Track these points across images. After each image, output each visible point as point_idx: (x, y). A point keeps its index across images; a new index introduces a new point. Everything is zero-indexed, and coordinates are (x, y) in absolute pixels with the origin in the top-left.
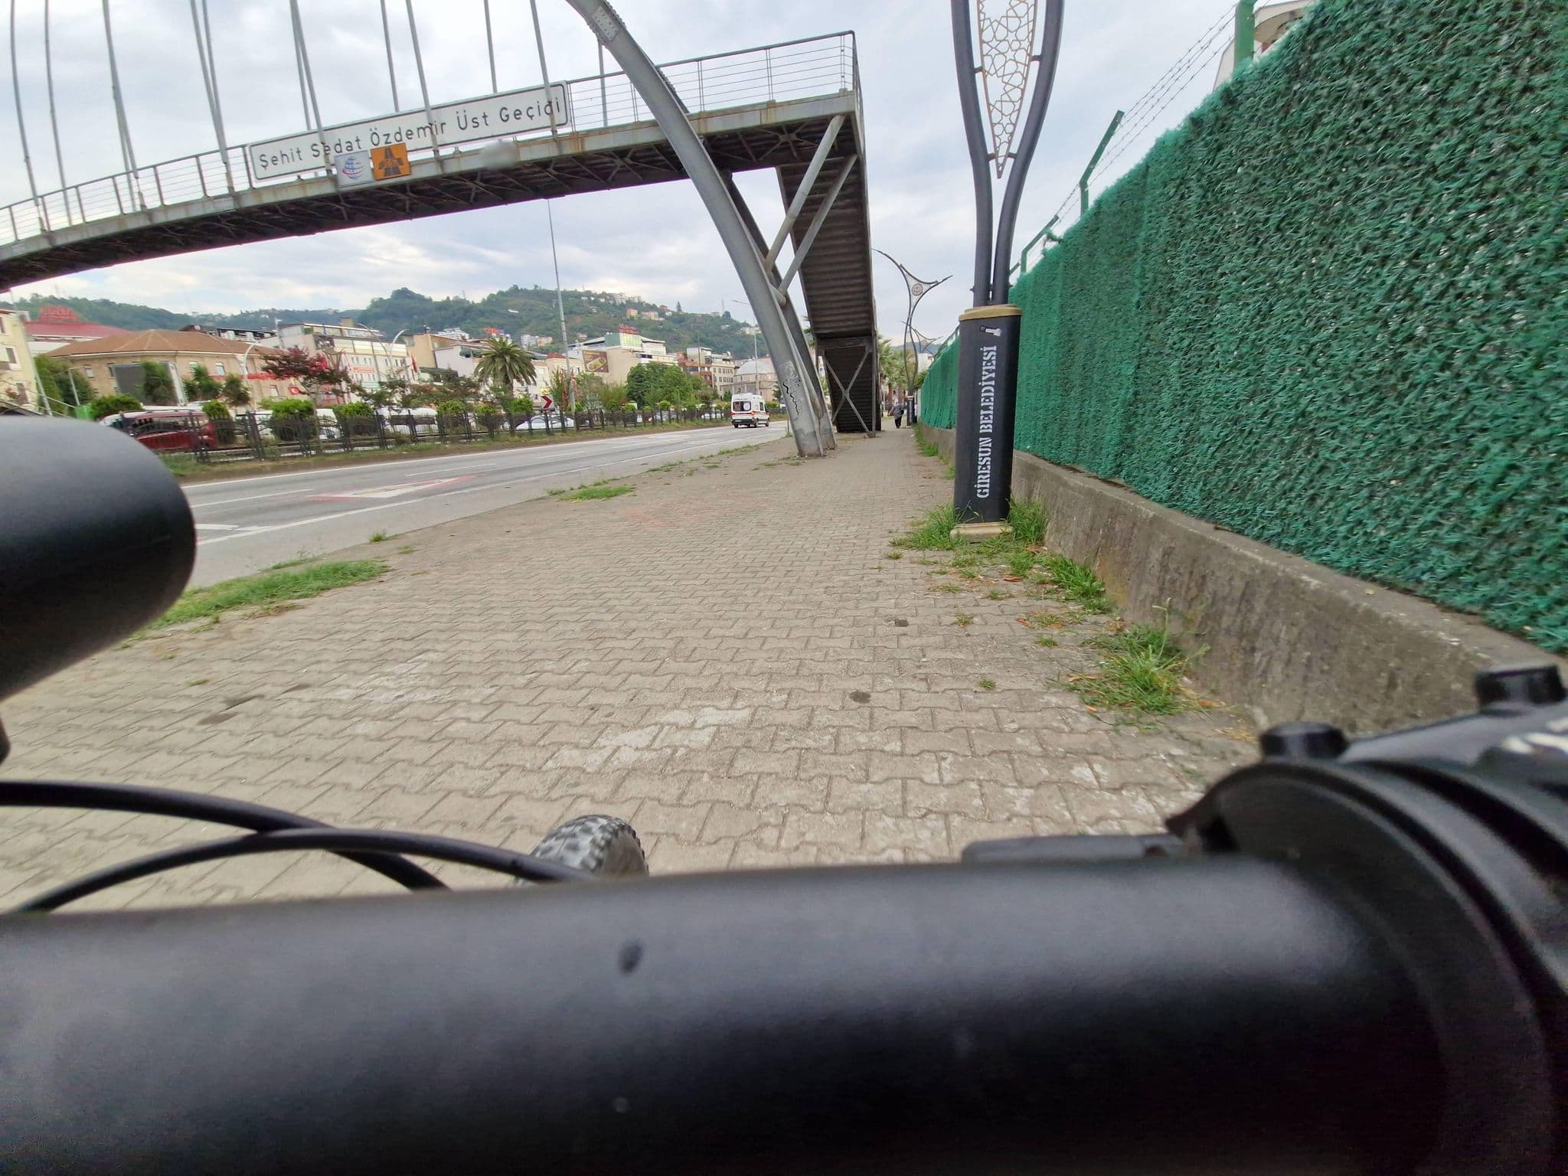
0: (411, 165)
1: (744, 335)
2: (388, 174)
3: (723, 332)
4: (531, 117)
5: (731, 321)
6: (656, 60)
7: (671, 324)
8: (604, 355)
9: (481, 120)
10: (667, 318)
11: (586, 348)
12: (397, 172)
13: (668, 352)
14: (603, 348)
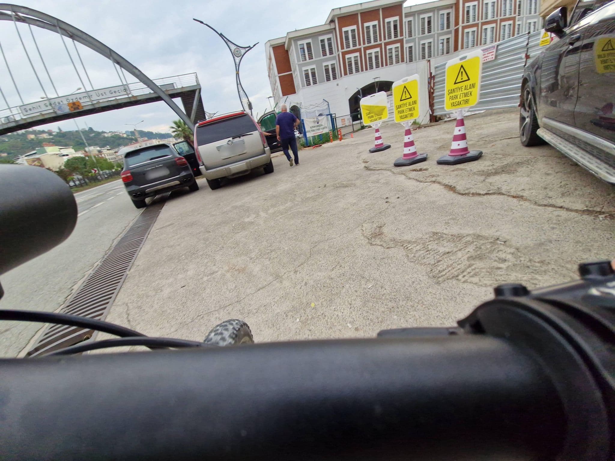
0: (83, 106)
1: (105, 137)
2: (75, 109)
3: (92, 137)
4: (119, 92)
5: (94, 132)
6: (151, 79)
7: (58, 139)
8: (39, 159)
9: (104, 94)
10: (55, 136)
11: (26, 158)
12: (78, 109)
13: (76, 151)
14: (37, 156)
